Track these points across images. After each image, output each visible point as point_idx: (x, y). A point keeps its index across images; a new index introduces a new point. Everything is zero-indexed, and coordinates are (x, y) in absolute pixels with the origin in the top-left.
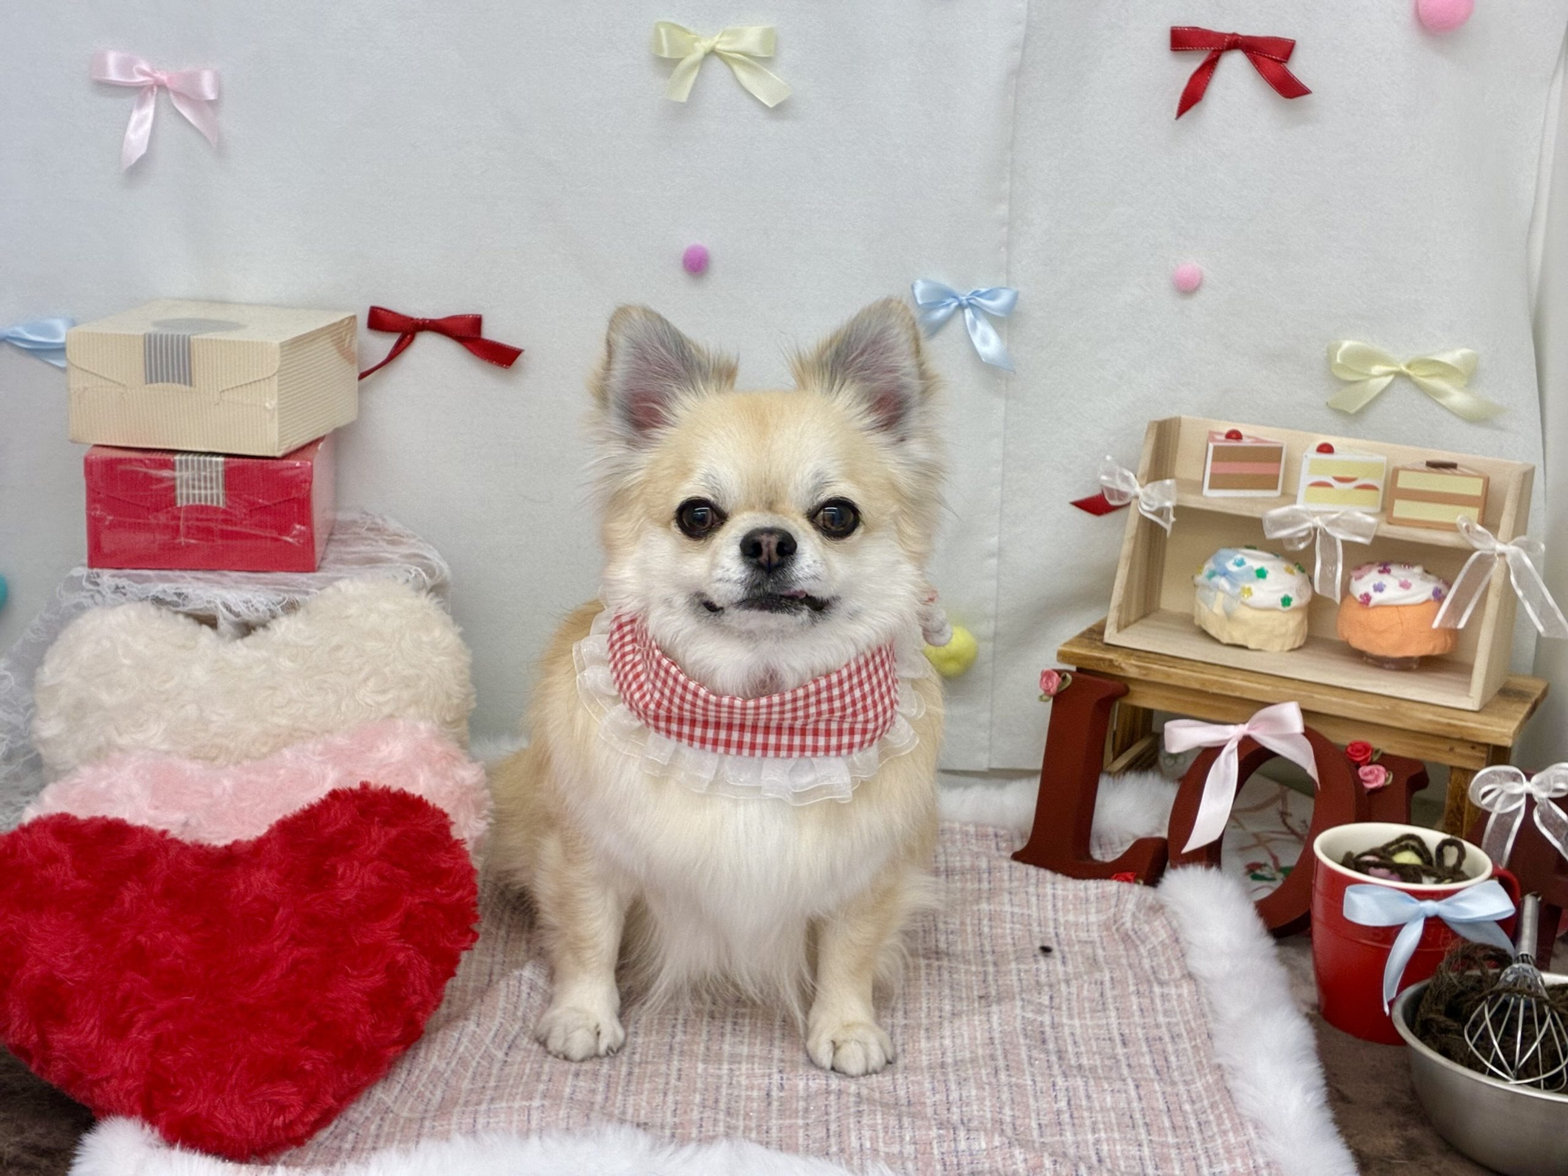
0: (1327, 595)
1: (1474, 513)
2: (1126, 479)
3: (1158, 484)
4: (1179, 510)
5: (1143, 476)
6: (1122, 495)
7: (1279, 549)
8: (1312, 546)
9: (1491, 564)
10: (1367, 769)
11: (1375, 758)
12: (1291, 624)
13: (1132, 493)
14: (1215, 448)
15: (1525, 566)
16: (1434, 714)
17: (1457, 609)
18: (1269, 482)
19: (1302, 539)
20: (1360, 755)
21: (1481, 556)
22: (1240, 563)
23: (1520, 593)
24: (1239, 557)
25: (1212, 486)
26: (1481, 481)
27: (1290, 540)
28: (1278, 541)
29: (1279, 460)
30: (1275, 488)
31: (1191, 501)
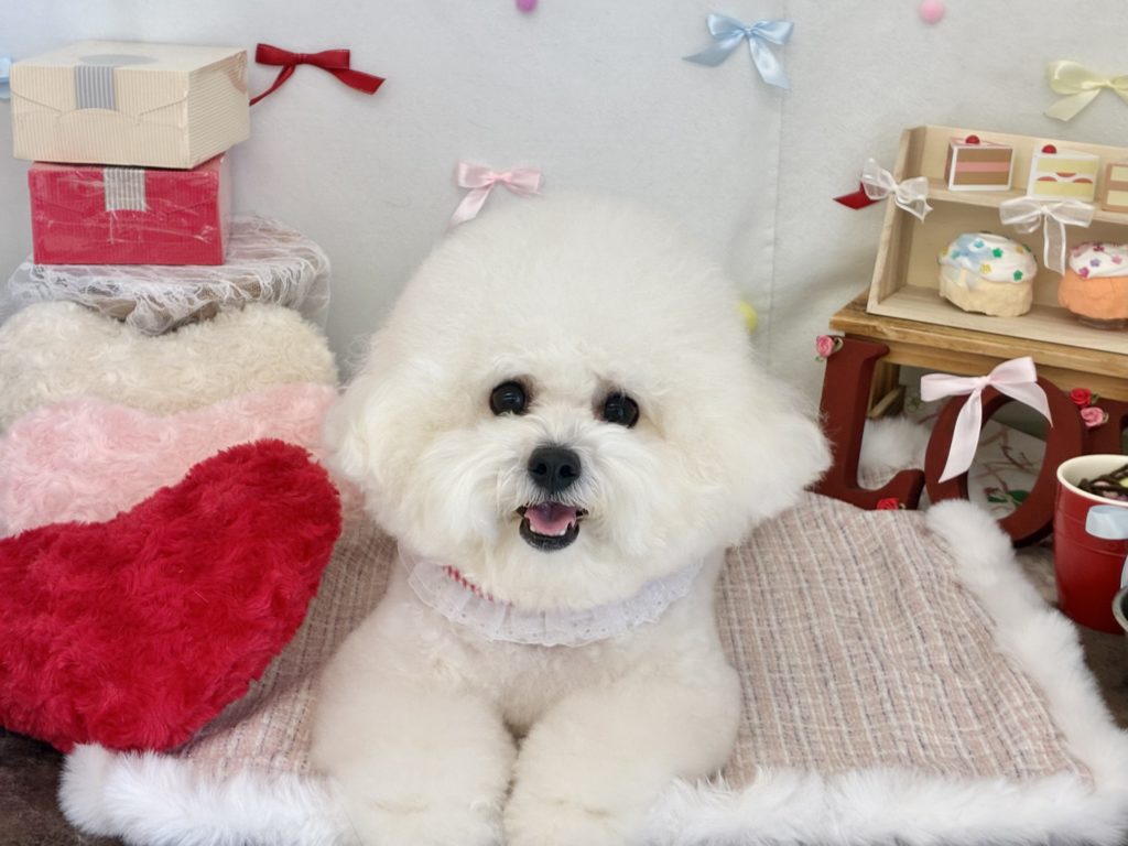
0: (1054, 269)
2: (884, 178)
3: (911, 181)
4: (930, 202)
5: (897, 175)
6: (881, 191)
7: (1010, 234)
8: (1040, 231)
10: (1088, 410)
11: (1093, 402)
12: (1020, 295)
13: (890, 189)
14: (960, 151)
18: (1001, 178)
19: (1032, 224)
20: (1082, 399)
22: (980, 245)
24: (979, 240)
25: (957, 182)
27: (1020, 226)
28: (1011, 227)
29: (1009, 160)
30: (1006, 183)
31: (940, 195)
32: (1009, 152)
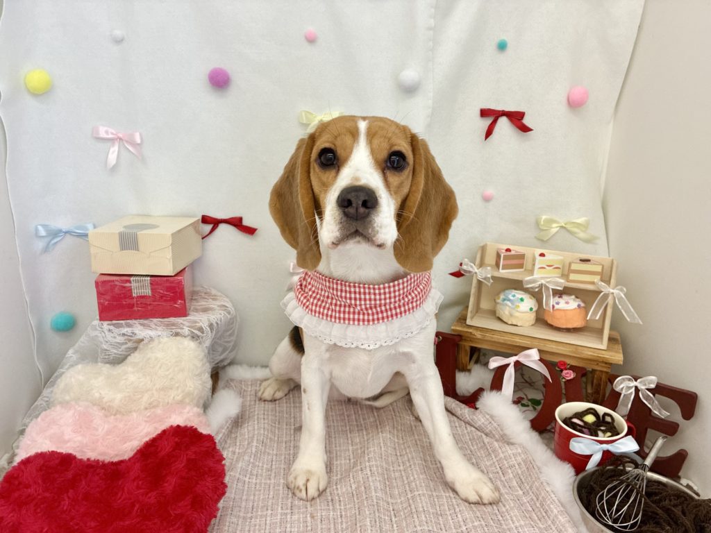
1: (599, 277)
2: (472, 267)
3: (483, 268)
4: (493, 277)
5: (477, 265)
6: (470, 272)
7: (526, 291)
8: (541, 289)
9: (608, 297)
10: (566, 371)
11: (568, 367)
12: (532, 316)
13: (474, 271)
14: (504, 256)
15: (622, 297)
16: (591, 351)
17: (595, 313)
18: (521, 266)
19: (536, 288)
20: (563, 366)
21: (604, 294)
22: (514, 296)
23: (620, 307)
24: (513, 293)
25: (503, 269)
26: (601, 266)
27: (531, 288)
28: (528, 288)
29: (524, 259)
30: (522, 268)
31: (496, 274)
32: (524, 255)
